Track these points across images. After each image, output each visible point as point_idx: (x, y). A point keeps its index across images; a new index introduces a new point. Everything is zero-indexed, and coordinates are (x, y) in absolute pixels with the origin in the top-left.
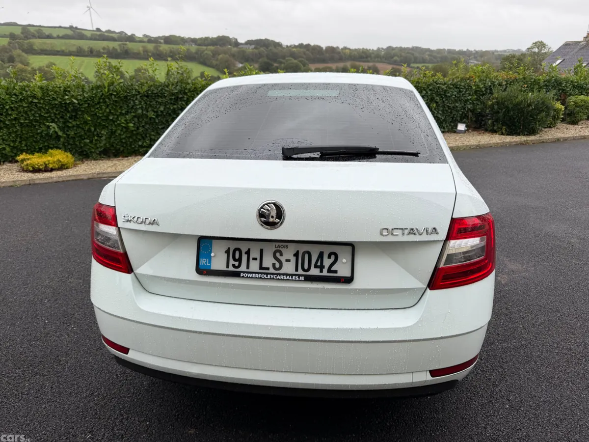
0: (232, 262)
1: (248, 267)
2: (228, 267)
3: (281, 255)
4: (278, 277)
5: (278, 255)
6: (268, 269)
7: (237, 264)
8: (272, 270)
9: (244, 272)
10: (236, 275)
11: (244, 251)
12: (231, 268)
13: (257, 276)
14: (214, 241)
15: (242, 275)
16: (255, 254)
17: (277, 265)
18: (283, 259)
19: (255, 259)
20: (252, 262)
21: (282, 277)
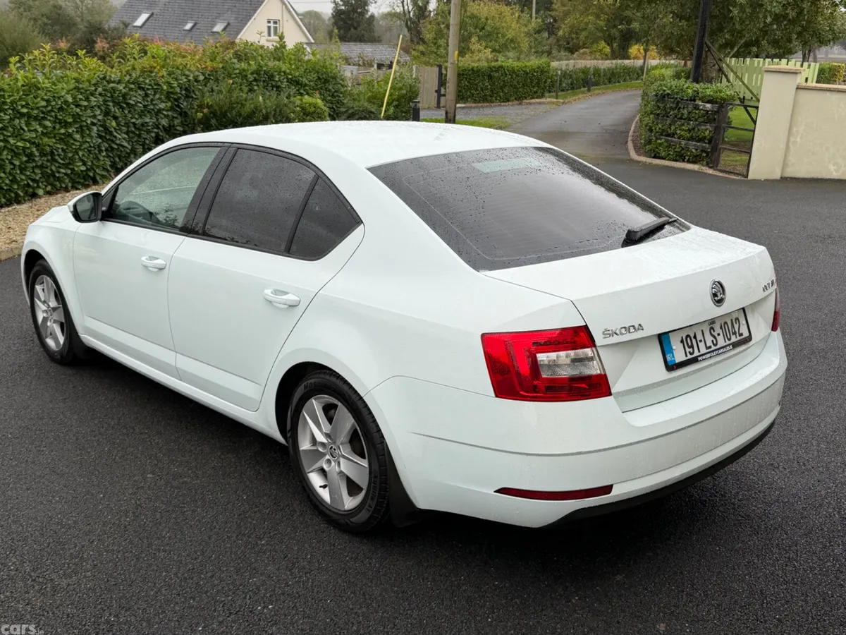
0: (688, 350)
1: (699, 351)
2: (686, 356)
3: (714, 331)
4: (720, 352)
5: (712, 331)
6: (710, 347)
7: (691, 350)
8: (713, 348)
9: (700, 356)
10: (695, 360)
11: (692, 336)
12: (690, 357)
13: (708, 356)
14: (670, 334)
15: (699, 359)
16: (699, 337)
17: (715, 342)
18: (715, 334)
19: (701, 341)
20: (700, 344)
21: (722, 351)
